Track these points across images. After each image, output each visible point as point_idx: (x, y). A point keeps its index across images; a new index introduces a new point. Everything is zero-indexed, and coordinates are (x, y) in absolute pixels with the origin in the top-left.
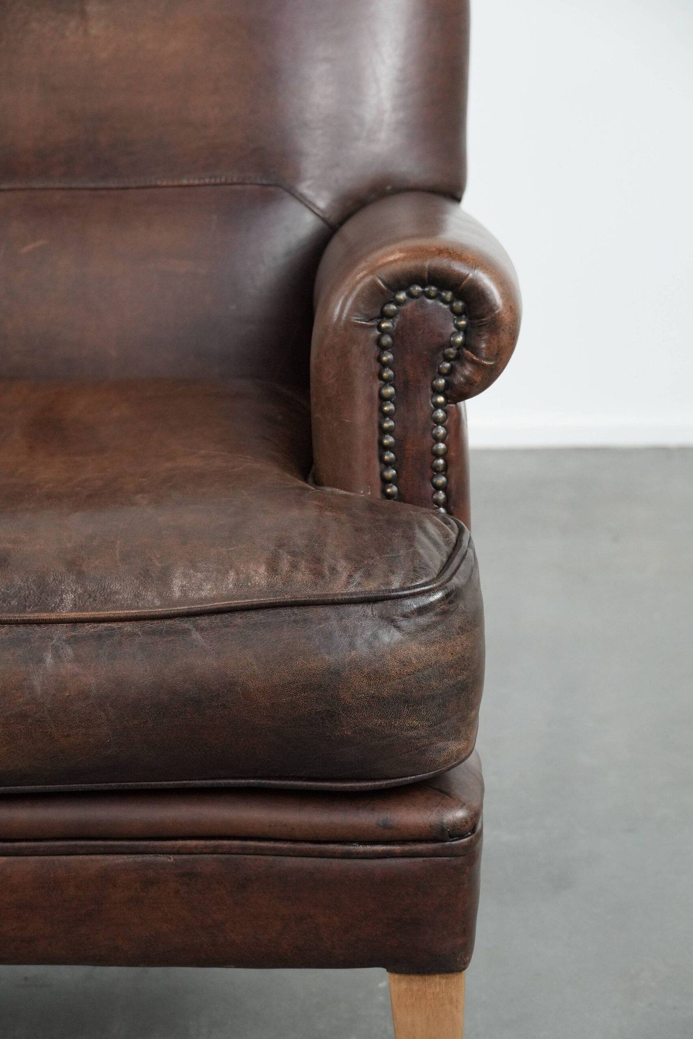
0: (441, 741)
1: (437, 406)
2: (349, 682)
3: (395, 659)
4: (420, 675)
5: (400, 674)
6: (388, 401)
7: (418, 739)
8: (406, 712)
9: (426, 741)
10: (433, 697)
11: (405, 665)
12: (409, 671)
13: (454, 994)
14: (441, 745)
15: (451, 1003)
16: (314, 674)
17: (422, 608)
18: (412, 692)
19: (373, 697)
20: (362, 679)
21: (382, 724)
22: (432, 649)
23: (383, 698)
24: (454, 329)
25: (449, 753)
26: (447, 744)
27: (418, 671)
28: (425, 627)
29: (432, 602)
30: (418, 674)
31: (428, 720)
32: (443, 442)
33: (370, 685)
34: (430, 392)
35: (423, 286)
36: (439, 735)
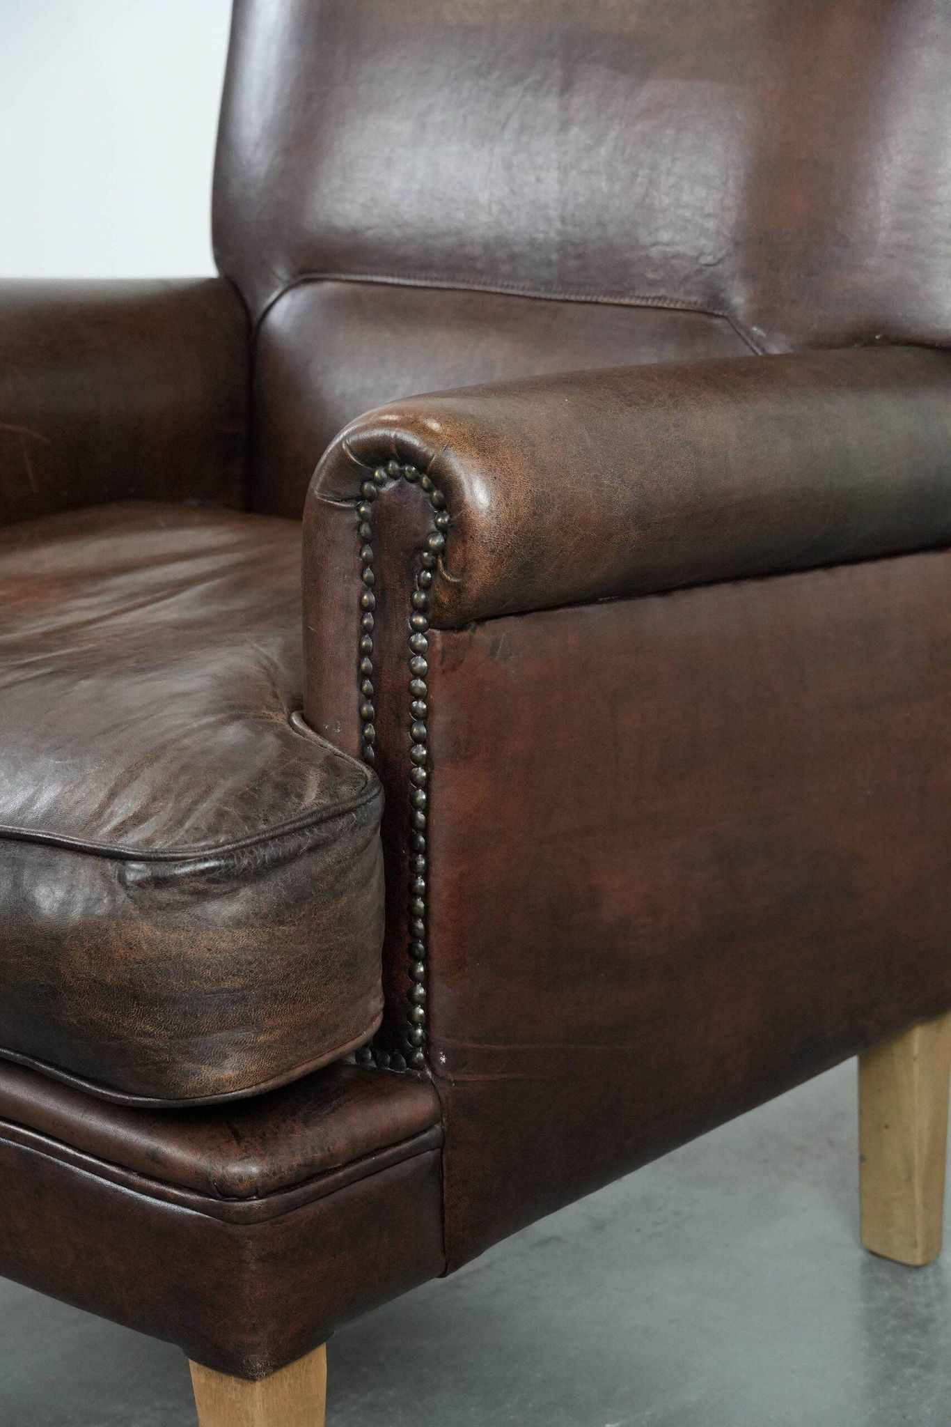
0: (190, 1061)
1: (417, 629)
2: (69, 955)
3: (120, 938)
4: (154, 967)
5: (126, 959)
6: (369, 612)
7: (155, 1051)
8: (135, 1011)
9: (166, 1056)
10: (174, 999)
11: (131, 949)
12: (137, 957)
13: (249, 1408)
14: (188, 1066)
15: (247, 1419)
17: (161, 880)
18: (142, 986)
19: (95, 981)
20: (83, 955)
21: (107, 1019)
22: (173, 936)
23: (106, 986)
24: (433, 527)
25: (201, 1080)
26: (200, 1069)
27: (151, 961)
28: (164, 905)
29: (175, 875)
30: (150, 965)
31: (167, 1029)
32: (423, 679)
33: (91, 965)
34: (409, 609)
35: (401, 464)
36: (187, 1052)
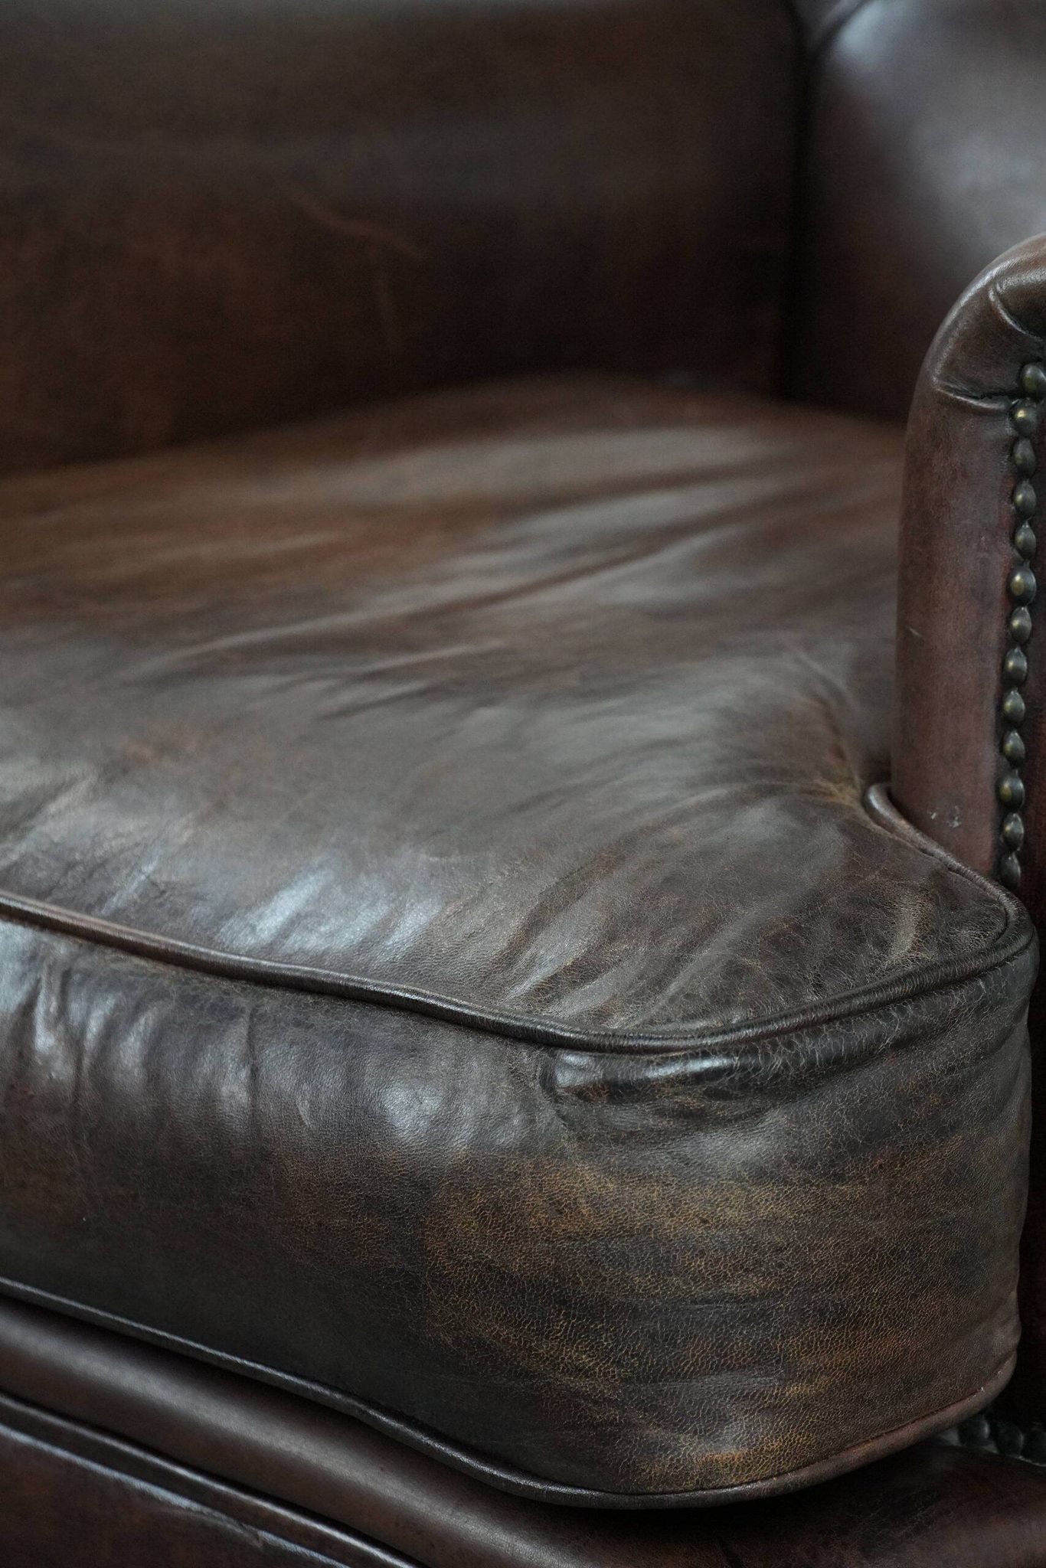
0: (659, 1426)
2: (445, 1217)
3: (541, 1191)
4: (600, 1247)
5: (549, 1231)
6: (1024, 605)
7: (595, 1402)
8: (562, 1326)
9: (615, 1413)
10: (635, 1310)
11: (560, 1212)
12: (570, 1228)
14: (655, 1433)
16: (387, 1178)
17: (621, 1088)
18: (577, 1283)
19: (490, 1268)
20: (470, 1218)
21: (509, 1338)
22: (638, 1192)
23: (511, 1277)
25: (678, 1461)
26: (677, 1440)
27: (595, 1237)
28: (624, 1135)
29: (648, 1080)
30: (594, 1244)
31: (618, 1363)
33: (484, 1238)
36: (654, 1408)
